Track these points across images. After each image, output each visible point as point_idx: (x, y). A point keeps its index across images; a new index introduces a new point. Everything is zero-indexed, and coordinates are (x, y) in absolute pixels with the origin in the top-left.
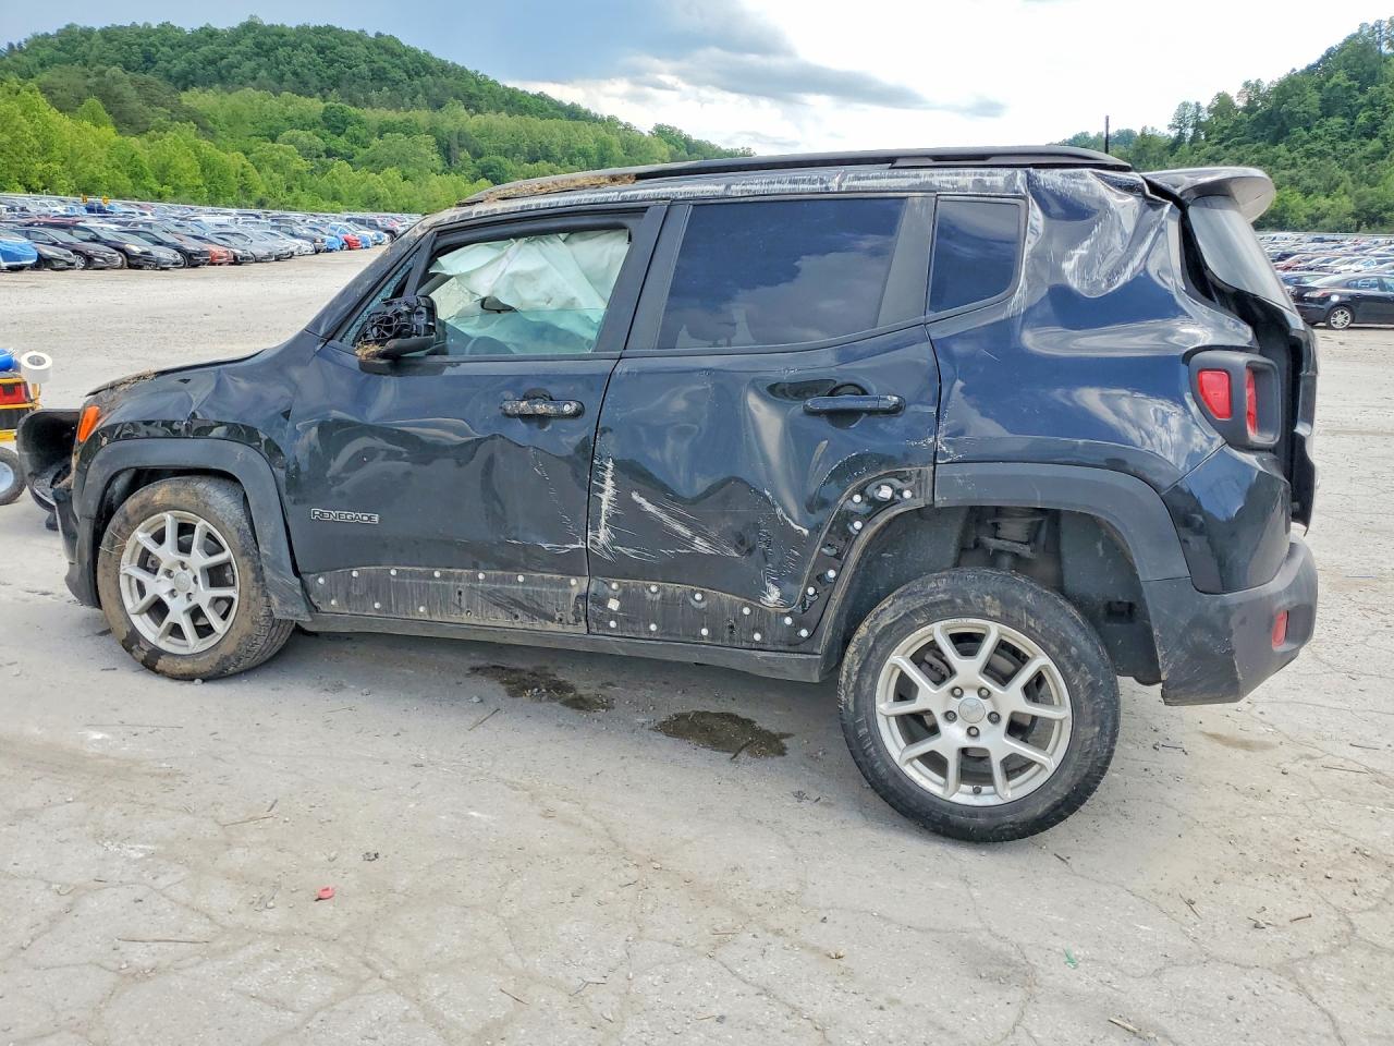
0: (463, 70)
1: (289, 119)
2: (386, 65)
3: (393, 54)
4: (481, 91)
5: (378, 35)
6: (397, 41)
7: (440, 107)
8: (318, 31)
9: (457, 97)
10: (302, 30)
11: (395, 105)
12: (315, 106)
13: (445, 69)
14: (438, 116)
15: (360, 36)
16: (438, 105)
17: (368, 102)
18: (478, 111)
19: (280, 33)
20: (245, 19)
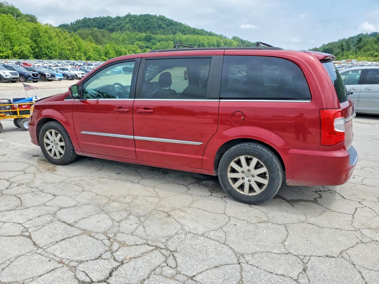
0: (181, 24)
1: (137, 39)
2: (161, 23)
3: (164, 21)
4: (186, 29)
5: (160, 16)
6: (165, 17)
7: (175, 34)
8: (145, 15)
9: (179, 31)
10: (141, 16)
11: (163, 34)
12: (143, 35)
13: (176, 24)
14: (175, 36)
15: (155, 16)
16: (174, 33)
17: (157, 33)
18: (185, 34)
19: (135, 17)
20: (127, 14)
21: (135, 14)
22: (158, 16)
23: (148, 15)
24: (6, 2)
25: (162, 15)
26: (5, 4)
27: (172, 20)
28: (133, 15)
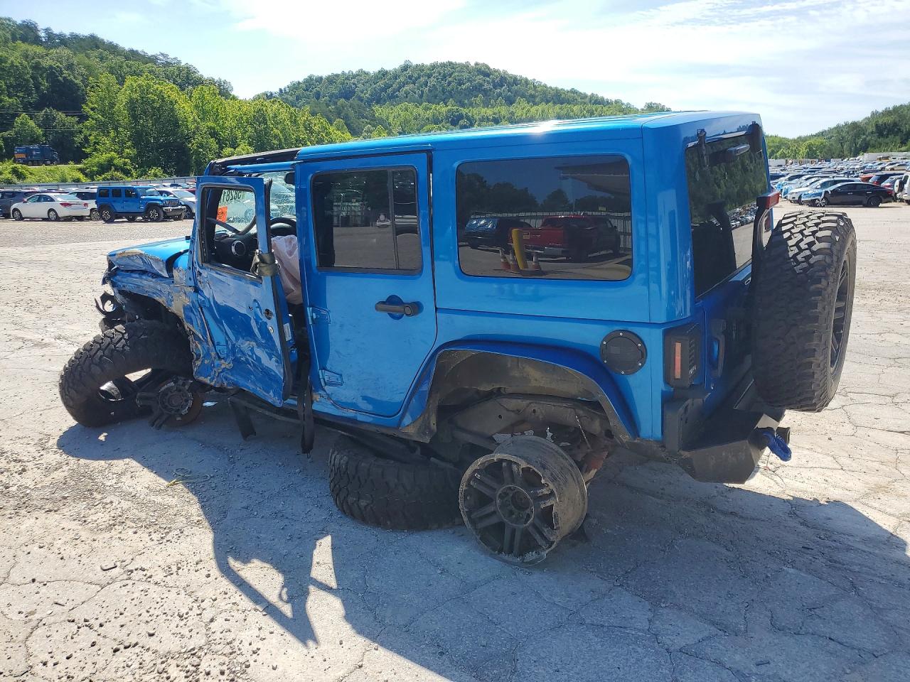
0: (527, 81)
1: (428, 119)
2: (481, 81)
3: (487, 75)
4: (537, 91)
5: (477, 64)
6: (489, 68)
7: (511, 104)
8: (443, 65)
9: (523, 96)
10: (434, 67)
11: (486, 104)
12: (443, 109)
13: (516, 81)
14: (512, 109)
15: (466, 66)
16: (510, 102)
17: (471, 104)
18: (535, 104)
19: (420, 68)
20: (402, 63)
21: (419, 63)
22: (472, 64)
23: (450, 63)
24: (162, 54)
25: (481, 62)
26: (161, 58)
27: (505, 72)
28: (417, 66)
